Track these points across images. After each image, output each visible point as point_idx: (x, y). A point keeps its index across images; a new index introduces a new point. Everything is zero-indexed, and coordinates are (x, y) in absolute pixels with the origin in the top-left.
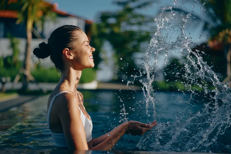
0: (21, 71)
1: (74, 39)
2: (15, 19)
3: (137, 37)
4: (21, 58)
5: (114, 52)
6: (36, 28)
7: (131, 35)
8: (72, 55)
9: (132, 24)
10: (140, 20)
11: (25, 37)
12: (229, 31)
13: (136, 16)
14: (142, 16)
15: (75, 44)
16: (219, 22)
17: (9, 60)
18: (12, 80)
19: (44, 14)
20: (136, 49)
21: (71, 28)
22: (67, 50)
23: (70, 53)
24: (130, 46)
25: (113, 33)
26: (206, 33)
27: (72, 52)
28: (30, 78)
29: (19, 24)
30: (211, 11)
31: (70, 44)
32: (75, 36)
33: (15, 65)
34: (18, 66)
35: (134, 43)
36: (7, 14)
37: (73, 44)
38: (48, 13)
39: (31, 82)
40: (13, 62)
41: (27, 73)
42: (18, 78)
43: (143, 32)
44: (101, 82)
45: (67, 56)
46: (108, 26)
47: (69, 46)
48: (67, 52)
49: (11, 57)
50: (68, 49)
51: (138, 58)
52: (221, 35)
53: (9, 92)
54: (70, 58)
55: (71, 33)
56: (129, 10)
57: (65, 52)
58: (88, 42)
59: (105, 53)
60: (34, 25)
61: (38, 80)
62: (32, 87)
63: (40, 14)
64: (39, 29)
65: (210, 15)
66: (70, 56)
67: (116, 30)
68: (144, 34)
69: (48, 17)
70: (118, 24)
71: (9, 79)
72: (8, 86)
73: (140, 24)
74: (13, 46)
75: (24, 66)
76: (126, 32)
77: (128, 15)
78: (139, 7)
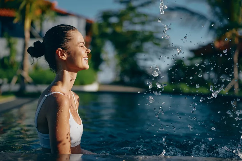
0: (19, 72)
1: (68, 39)
2: (13, 18)
3: (140, 37)
4: (19, 58)
5: (116, 53)
6: (34, 28)
7: (134, 34)
8: (66, 56)
9: (135, 24)
10: (143, 19)
11: (23, 36)
12: (236, 30)
13: (139, 15)
14: (145, 15)
15: (69, 44)
16: (226, 22)
17: (6, 61)
18: (9, 82)
19: (43, 12)
20: (139, 49)
21: (67, 28)
22: (60, 51)
23: (63, 53)
24: (133, 46)
25: (115, 33)
26: (212, 33)
27: (65, 52)
28: (28, 79)
29: (17, 24)
30: (218, 9)
31: (64, 44)
32: (70, 36)
33: (12, 66)
34: (15, 67)
35: (137, 43)
36: (4, 12)
37: (66, 44)
38: (47, 12)
39: (29, 83)
40: (10, 63)
41: (25, 74)
42: (15, 79)
43: (146, 31)
44: (102, 84)
45: (60, 56)
46: (109, 25)
47: (62, 46)
48: (60, 52)
49: (8, 58)
50: (61, 49)
51: (141, 59)
52: (229, 34)
53: (6, 94)
54: (63, 58)
55: (66, 33)
56: (132, 9)
57: (58, 52)
58: (83, 43)
59: (106, 53)
60: (32, 24)
61: (37, 81)
62: (30, 89)
63: (38, 13)
64: (38, 29)
65: (216, 14)
66: (64, 57)
67: (118, 29)
68: (147, 34)
69: (47, 16)
70: (120, 24)
71: (6, 80)
72: (5, 88)
73: (143, 23)
74: (10, 46)
75: (22, 67)
76: (129, 32)
77: (131, 14)
78: (142, 5)
